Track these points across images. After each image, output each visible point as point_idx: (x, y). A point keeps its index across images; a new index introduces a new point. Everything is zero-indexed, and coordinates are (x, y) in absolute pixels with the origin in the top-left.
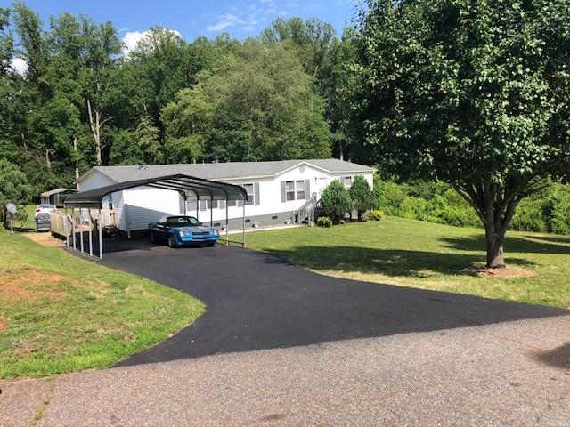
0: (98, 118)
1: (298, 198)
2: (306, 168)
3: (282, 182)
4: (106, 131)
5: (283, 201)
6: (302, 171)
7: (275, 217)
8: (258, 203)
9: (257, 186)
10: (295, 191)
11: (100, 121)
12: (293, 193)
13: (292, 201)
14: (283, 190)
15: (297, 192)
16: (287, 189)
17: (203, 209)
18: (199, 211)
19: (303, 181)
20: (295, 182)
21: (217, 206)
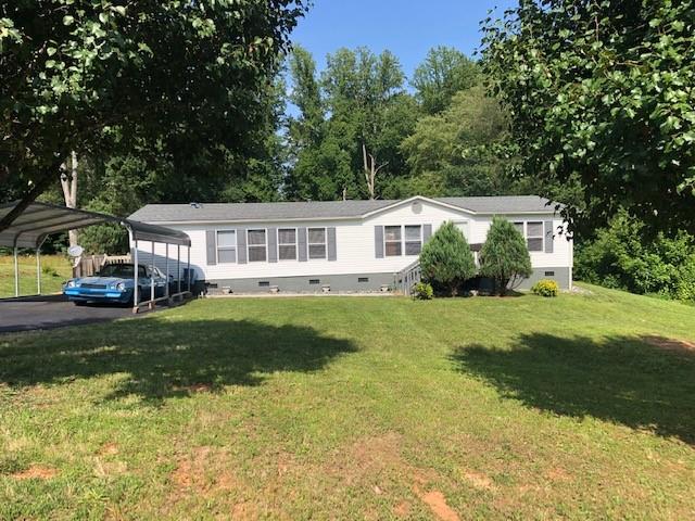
0: (373, 164)
1: (409, 253)
2: (424, 207)
3: (378, 229)
4: (379, 180)
5: (379, 255)
6: (417, 211)
7: (363, 279)
8: (333, 257)
9: (333, 233)
10: (403, 240)
11: (375, 168)
12: (400, 244)
13: (399, 257)
14: (378, 239)
15: (407, 244)
16: (388, 238)
17: (242, 261)
18: (236, 264)
19: (419, 226)
20: (403, 228)
21: (264, 259)
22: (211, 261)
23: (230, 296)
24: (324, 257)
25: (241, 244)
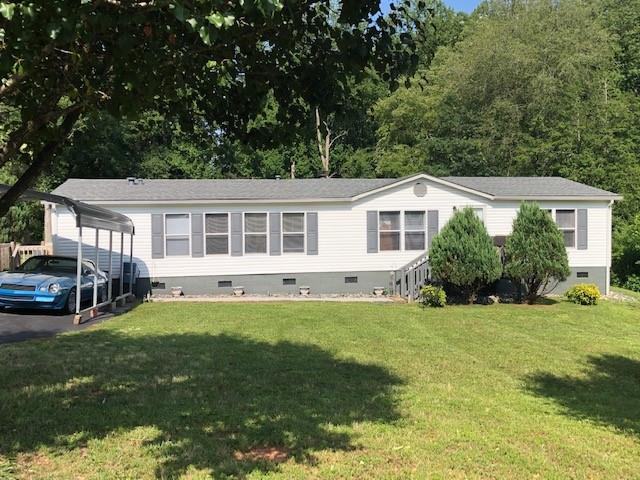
0: (328, 134)
1: (410, 246)
3: (371, 214)
5: (371, 249)
7: (351, 279)
8: (314, 250)
9: (314, 219)
10: (402, 231)
11: (331, 138)
12: (398, 234)
13: (396, 252)
14: (371, 228)
15: (407, 234)
16: (384, 226)
17: (197, 253)
18: (189, 258)
19: (423, 213)
20: (402, 215)
21: (225, 251)
22: (157, 253)
23: (181, 299)
24: (302, 251)
25: (197, 232)
